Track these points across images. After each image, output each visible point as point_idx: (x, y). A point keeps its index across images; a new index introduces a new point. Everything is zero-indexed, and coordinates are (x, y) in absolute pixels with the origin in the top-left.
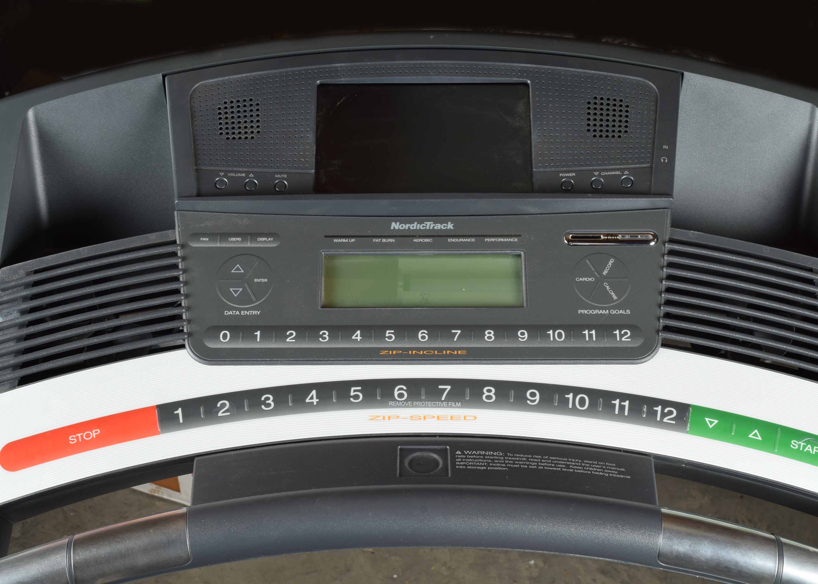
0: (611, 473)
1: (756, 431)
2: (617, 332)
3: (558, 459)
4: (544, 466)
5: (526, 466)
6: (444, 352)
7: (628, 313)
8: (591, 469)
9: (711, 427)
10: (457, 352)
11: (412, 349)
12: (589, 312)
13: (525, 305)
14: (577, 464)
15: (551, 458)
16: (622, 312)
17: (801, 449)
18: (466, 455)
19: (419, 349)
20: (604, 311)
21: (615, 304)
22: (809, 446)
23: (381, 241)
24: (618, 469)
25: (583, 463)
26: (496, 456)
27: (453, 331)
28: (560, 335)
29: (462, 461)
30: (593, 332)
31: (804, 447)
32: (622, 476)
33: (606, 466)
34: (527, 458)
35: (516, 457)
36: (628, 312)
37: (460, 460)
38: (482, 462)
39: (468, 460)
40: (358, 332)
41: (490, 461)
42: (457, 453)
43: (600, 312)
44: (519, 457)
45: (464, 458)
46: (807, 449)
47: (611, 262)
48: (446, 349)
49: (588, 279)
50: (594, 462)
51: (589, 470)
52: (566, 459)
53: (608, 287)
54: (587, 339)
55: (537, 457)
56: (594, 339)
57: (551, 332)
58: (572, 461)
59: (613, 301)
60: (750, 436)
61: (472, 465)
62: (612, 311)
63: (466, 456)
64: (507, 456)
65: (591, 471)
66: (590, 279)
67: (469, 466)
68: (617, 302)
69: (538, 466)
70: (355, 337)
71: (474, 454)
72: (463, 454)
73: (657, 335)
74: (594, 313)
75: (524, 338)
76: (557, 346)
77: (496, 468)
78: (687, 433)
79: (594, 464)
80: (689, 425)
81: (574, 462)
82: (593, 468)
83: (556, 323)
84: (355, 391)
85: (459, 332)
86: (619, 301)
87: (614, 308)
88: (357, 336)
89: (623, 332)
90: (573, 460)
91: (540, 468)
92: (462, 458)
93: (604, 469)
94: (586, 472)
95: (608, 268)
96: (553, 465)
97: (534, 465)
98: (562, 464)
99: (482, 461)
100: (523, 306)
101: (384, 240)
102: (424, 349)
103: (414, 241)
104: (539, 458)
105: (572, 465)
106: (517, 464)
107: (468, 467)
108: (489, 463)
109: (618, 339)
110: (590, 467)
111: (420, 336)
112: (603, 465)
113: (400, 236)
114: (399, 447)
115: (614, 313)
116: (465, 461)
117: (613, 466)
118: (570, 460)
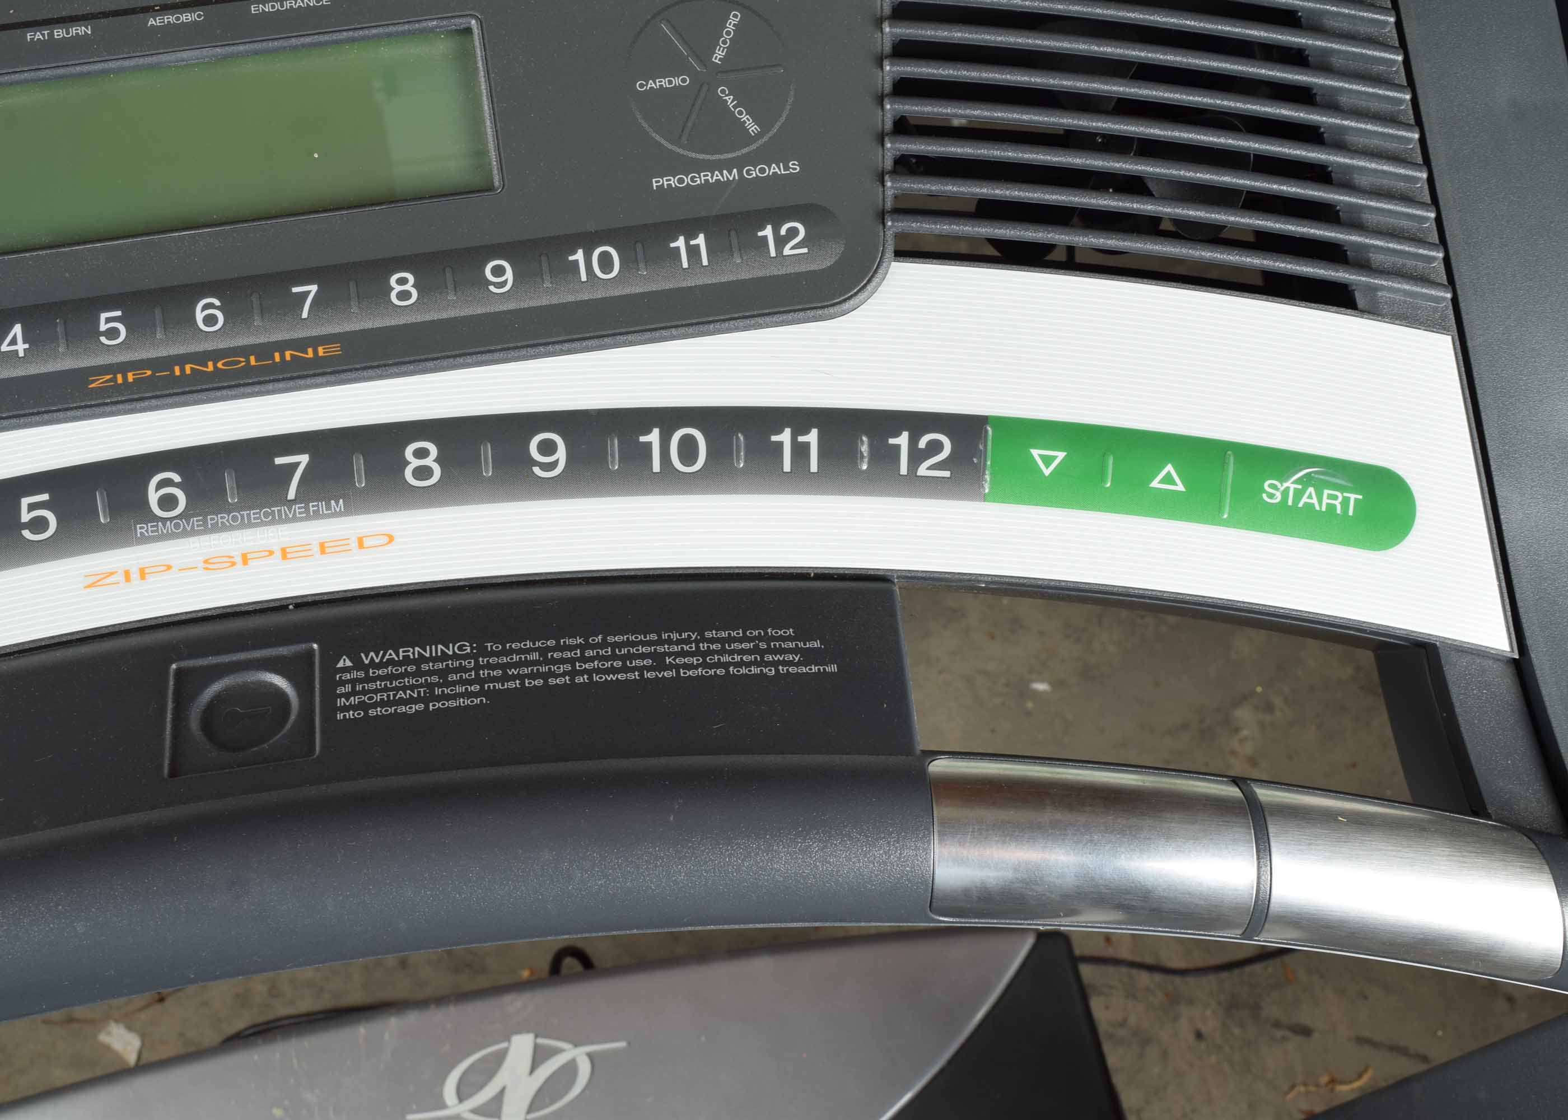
0: (785, 663)
1: (1169, 468)
2: (768, 232)
3: (632, 638)
4: (589, 672)
5: (539, 682)
6: (277, 357)
7: (796, 169)
8: (726, 658)
9: (1047, 472)
10: (315, 352)
11: (182, 360)
12: (681, 181)
13: (497, 184)
14: (686, 648)
15: (611, 639)
16: (777, 170)
17: (1290, 503)
18: (365, 668)
19: (201, 358)
20: (725, 172)
21: (754, 147)
22: (1311, 490)
23: (51, 35)
24: (801, 645)
25: (704, 640)
26: (455, 657)
27: (295, 290)
28: (606, 262)
29: (354, 693)
30: (700, 240)
31: (1299, 494)
32: (815, 669)
33: (769, 639)
34: (543, 651)
35: (512, 651)
36: (795, 167)
37: (348, 688)
38: (412, 688)
39: (372, 686)
40: (17, 329)
41: (435, 679)
42: (340, 664)
43: (715, 178)
44: (520, 652)
45: (361, 681)
46: (1305, 499)
47: (733, 21)
48: (282, 346)
49: (670, 82)
50: (734, 634)
51: (719, 665)
52: (654, 637)
53: (729, 99)
54: (685, 265)
55: (571, 641)
56: (705, 262)
57: (579, 256)
58: (669, 641)
59: (749, 139)
60: (1155, 484)
61: (382, 704)
62: (748, 171)
63: (367, 673)
64: (484, 653)
65: (726, 666)
66: (677, 81)
67: (375, 705)
68: (760, 142)
69: (573, 673)
70: (9, 345)
71: (391, 662)
72: (358, 665)
73: (881, 227)
74: (699, 182)
75: (506, 282)
76: (599, 294)
77: (452, 704)
78: (984, 498)
79: (735, 640)
80: (987, 477)
81: (678, 642)
82: (731, 653)
83: (591, 227)
84: (32, 507)
85: (313, 288)
86: (765, 139)
87: (753, 159)
88: (14, 342)
89: (783, 231)
90: (675, 636)
91: (579, 680)
92: (353, 682)
93: (762, 653)
94: (712, 672)
95: (724, 42)
96: (617, 664)
97: (564, 674)
98: (643, 656)
99: (412, 681)
100: (490, 188)
101: (59, 33)
102: (216, 355)
103: (150, 23)
104: (576, 647)
105: (670, 655)
106: (513, 678)
107: (372, 712)
108: (430, 686)
109: (773, 254)
110: (722, 652)
111: (200, 316)
112: (760, 638)
113: (105, 15)
114: (174, 666)
115: (754, 175)
116: (364, 692)
117: (789, 638)
118: (665, 636)
